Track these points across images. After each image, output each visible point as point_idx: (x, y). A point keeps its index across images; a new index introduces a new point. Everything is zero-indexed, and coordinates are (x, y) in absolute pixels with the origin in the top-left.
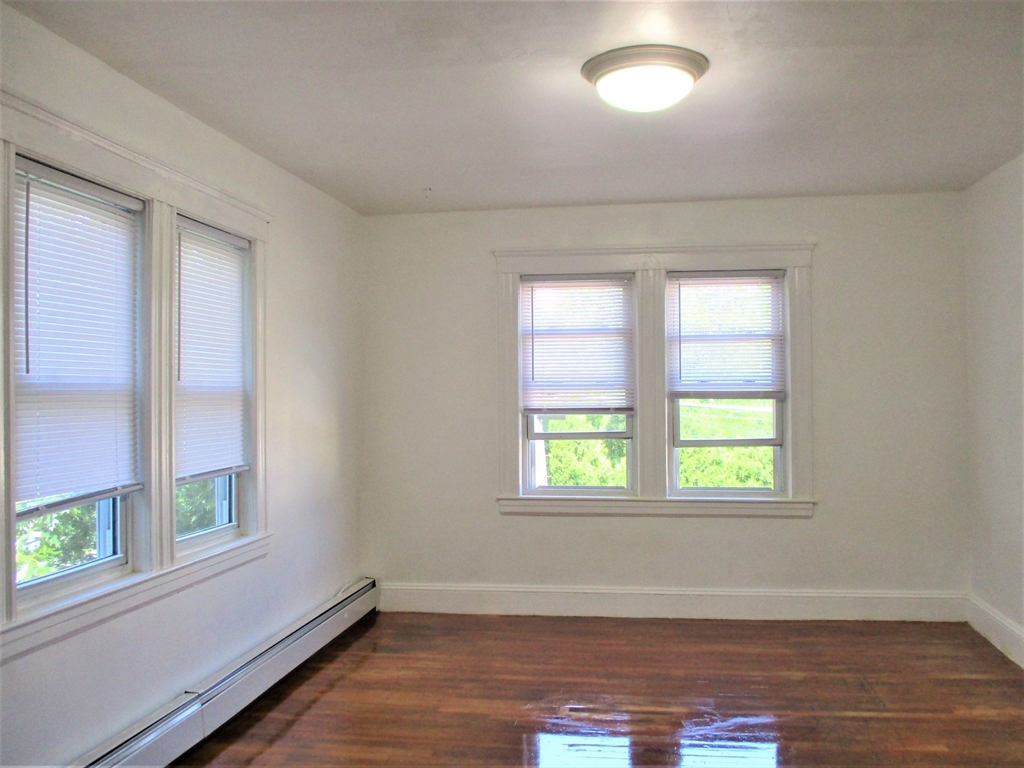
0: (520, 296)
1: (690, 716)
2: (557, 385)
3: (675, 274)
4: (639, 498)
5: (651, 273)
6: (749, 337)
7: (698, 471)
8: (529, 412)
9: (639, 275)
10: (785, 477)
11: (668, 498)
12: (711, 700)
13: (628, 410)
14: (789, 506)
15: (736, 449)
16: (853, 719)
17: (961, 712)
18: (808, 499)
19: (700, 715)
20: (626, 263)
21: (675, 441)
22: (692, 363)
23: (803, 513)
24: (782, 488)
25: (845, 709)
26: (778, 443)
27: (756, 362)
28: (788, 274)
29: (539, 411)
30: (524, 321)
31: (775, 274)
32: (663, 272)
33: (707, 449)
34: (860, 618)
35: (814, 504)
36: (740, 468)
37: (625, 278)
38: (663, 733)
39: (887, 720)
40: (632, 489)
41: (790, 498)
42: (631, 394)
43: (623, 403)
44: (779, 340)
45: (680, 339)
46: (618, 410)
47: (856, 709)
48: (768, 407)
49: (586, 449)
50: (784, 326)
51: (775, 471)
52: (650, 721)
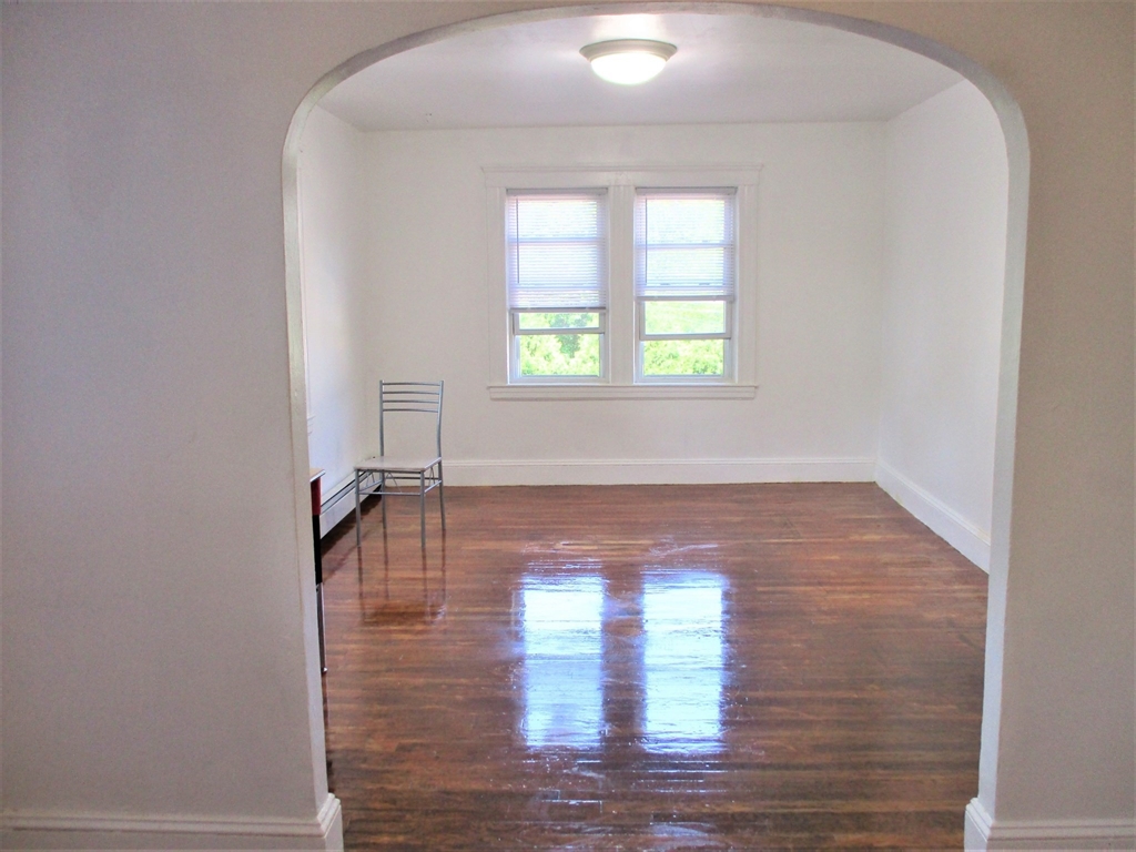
0: (506, 208)
1: (655, 545)
2: (538, 288)
3: (644, 190)
4: (610, 384)
5: (622, 188)
6: (706, 245)
7: (654, 365)
8: (515, 311)
9: (611, 190)
10: (732, 365)
11: (634, 384)
12: (670, 536)
13: (601, 309)
14: (737, 389)
15: (693, 342)
16: (774, 543)
17: (856, 537)
18: (751, 384)
19: (662, 544)
20: (603, 179)
21: (641, 336)
22: (657, 268)
23: (747, 395)
24: (729, 374)
25: (770, 538)
26: (727, 337)
27: (710, 267)
28: (739, 192)
29: (524, 310)
30: (510, 230)
31: (728, 192)
32: (633, 189)
33: (664, 342)
34: (791, 481)
35: (756, 387)
36: (697, 362)
37: (599, 193)
38: (635, 555)
39: (801, 543)
40: (604, 377)
41: (737, 382)
42: (604, 294)
43: (596, 303)
44: (730, 248)
45: (646, 247)
46: (593, 309)
47: (779, 538)
48: (719, 307)
49: (538, 344)
50: (735, 238)
51: (724, 361)
52: (624, 549)
